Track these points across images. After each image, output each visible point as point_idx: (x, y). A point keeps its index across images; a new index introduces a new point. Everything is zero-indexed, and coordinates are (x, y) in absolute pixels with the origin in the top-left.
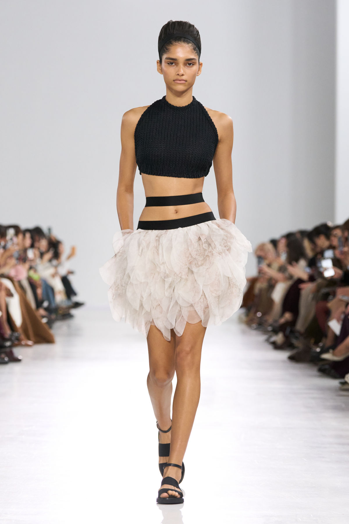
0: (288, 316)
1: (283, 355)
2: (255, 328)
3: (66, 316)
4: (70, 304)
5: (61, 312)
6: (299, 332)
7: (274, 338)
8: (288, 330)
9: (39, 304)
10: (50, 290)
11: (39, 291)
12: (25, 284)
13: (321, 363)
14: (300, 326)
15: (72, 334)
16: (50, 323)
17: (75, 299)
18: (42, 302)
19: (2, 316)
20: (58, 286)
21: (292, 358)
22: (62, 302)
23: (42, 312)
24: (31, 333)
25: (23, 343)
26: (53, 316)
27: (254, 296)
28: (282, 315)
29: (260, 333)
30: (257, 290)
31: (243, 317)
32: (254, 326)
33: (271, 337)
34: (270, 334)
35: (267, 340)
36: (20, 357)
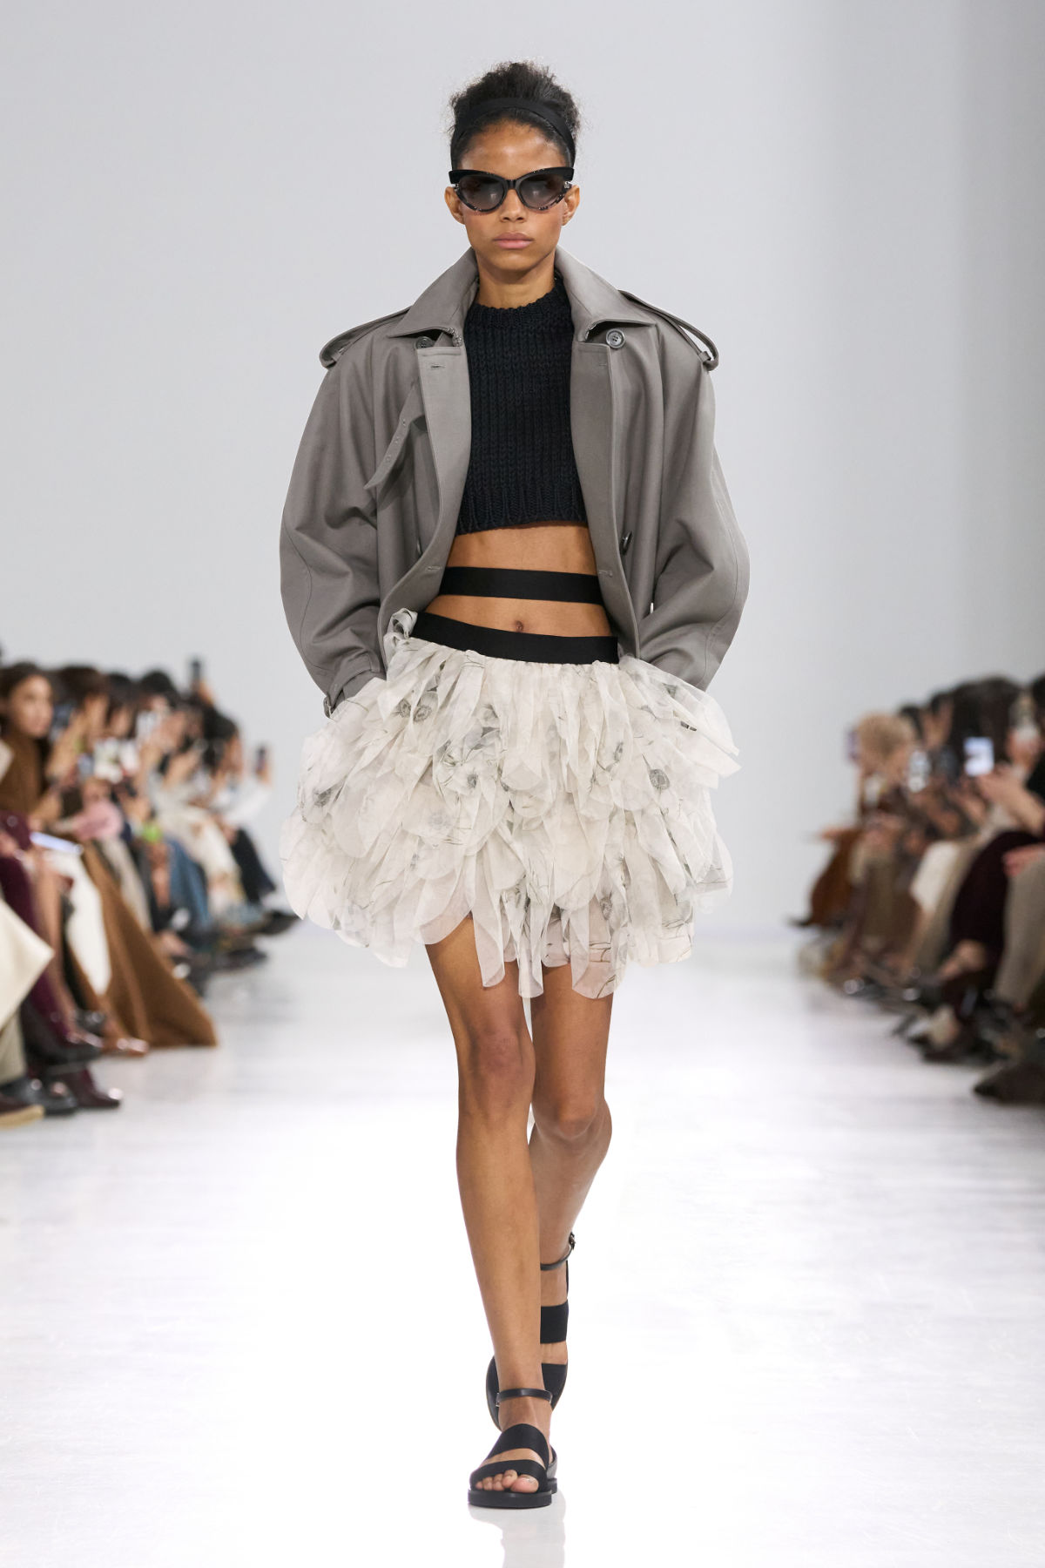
0: (968, 954)
1: (961, 1081)
2: (856, 991)
3: (243, 955)
4: (255, 916)
6: (1007, 1005)
7: (922, 1026)
8: (970, 999)
9: (160, 918)
10: (192, 875)
11: (161, 878)
12: (117, 852)
14: (1010, 987)
15: (266, 1015)
16: (198, 980)
17: (273, 902)
18: (170, 912)
20: (217, 858)
21: (986, 1092)
22: (231, 910)
23: (169, 944)
24: (139, 1013)
26: (203, 958)
27: (851, 889)
28: (947, 951)
29: (872, 1007)
30: (857, 871)
31: (816, 956)
32: (853, 985)
33: (911, 1020)
34: (911, 1010)
35: (900, 1031)
36: (114, 1094)
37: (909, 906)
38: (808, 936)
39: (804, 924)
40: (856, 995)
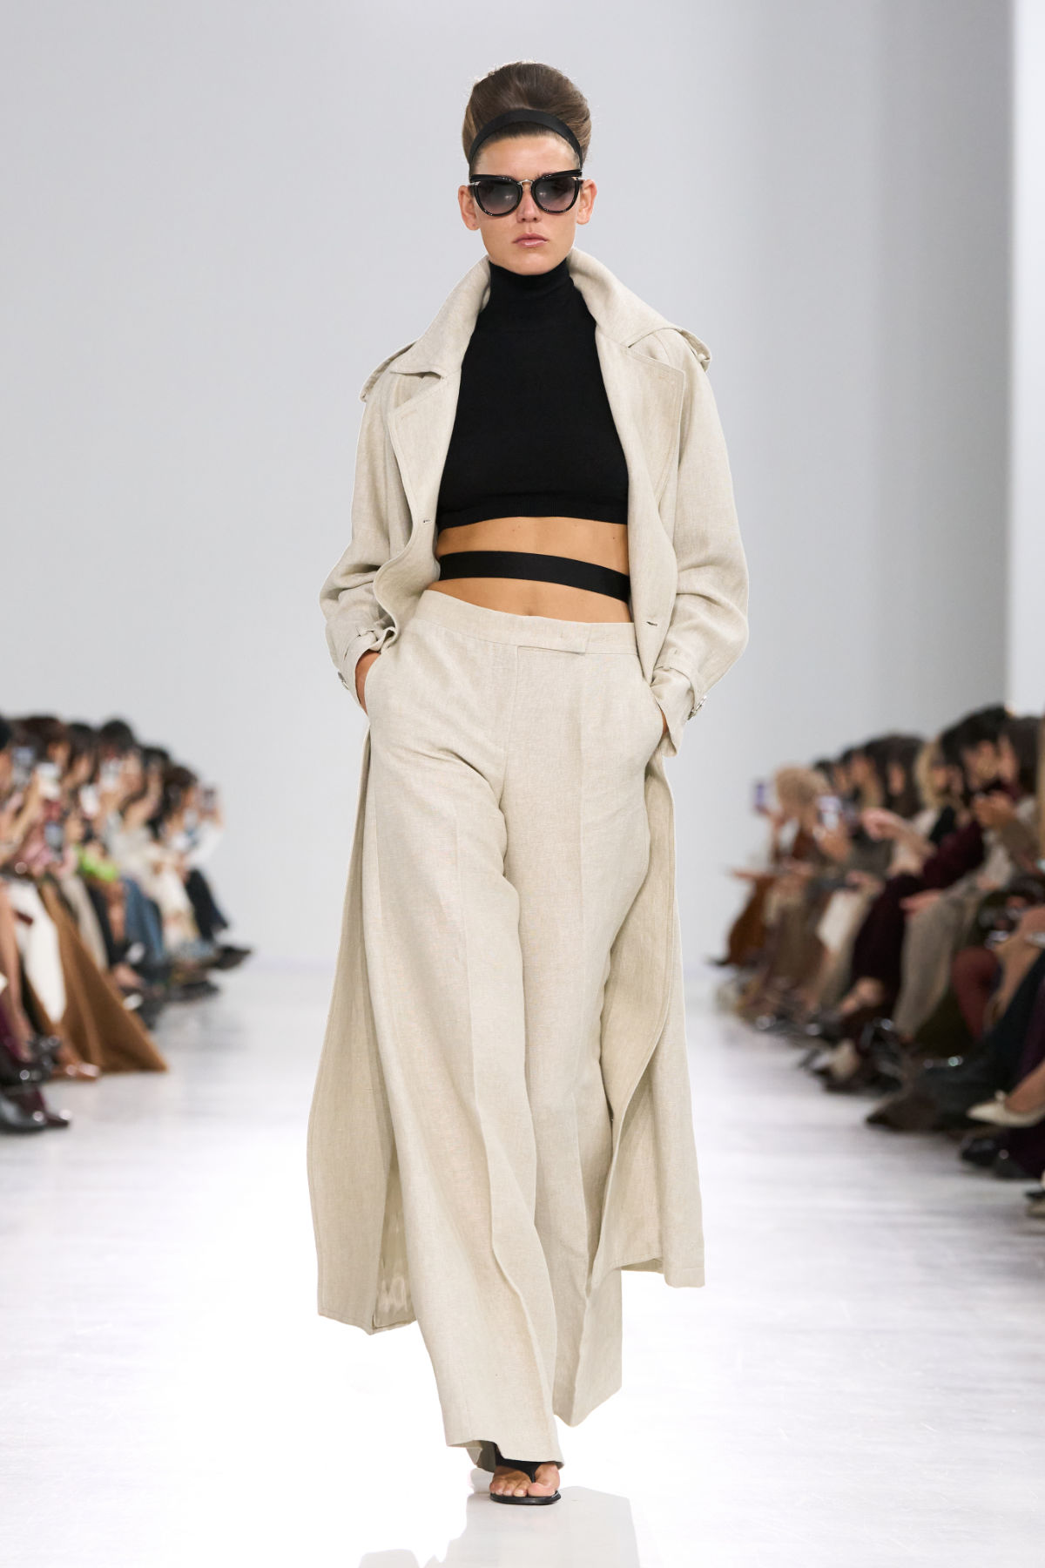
0: (867, 991)
1: (856, 1109)
2: (768, 1026)
3: (196, 987)
4: (208, 952)
5: (179, 977)
6: (897, 1037)
7: (825, 1059)
8: (867, 1034)
9: (116, 953)
10: (148, 912)
11: (117, 914)
12: (75, 890)
13: (970, 1135)
14: (904, 1021)
15: (215, 1043)
16: (149, 1012)
17: (226, 938)
18: (126, 947)
19: (7, 990)
20: (173, 898)
21: (878, 1121)
22: (184, 946)
23: (125, 976)
24: (93, 1040)
25: (70, 1070)
26: (158, 990)
27: (765, 931)
28: (849, 987)
29: (781, 1041)
30: (771, 913)
31: (732, 994)
32: (765, 1020)
33: (815, 1054)
34: (814, 1045)
35: (805, 1064)
36: (65, 1115)
37: (816, 947)
38: (725, 976)
39: (722, 963)
40: (768, 1030)
